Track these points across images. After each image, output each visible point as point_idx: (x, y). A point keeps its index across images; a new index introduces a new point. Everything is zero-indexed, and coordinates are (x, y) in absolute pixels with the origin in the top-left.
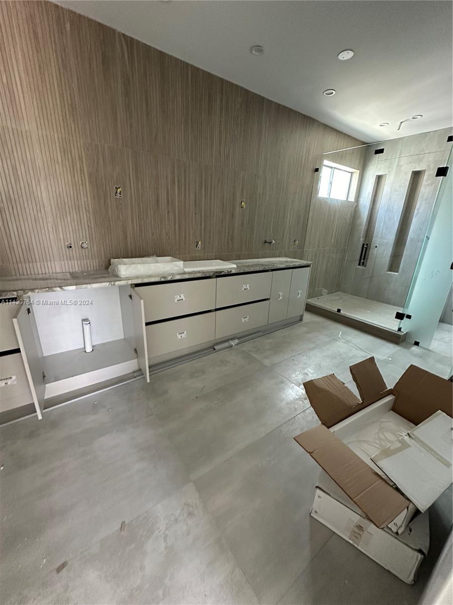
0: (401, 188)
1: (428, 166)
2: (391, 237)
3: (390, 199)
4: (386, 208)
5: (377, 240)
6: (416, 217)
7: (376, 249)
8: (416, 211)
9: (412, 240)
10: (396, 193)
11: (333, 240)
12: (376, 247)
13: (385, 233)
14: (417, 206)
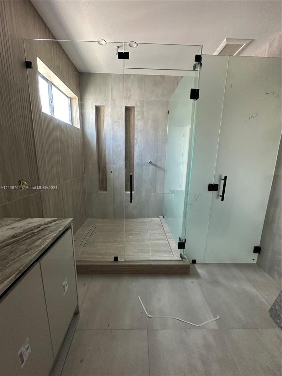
0: (120, 120)
1: (136, 103)
2: (122, 163)
3: (113, 129)
4: (111, 137)
5: (110, 167)
6: (136, 146)
7: (112, 174)
8: (135, 141)
9: (138, 164)
10: (116, 124)
11: (72, 171)
12: (111, 172)
13: (116, 160)
14: (135, 137)
